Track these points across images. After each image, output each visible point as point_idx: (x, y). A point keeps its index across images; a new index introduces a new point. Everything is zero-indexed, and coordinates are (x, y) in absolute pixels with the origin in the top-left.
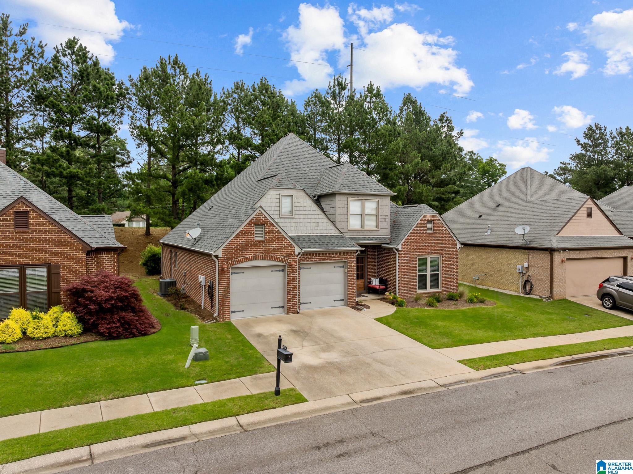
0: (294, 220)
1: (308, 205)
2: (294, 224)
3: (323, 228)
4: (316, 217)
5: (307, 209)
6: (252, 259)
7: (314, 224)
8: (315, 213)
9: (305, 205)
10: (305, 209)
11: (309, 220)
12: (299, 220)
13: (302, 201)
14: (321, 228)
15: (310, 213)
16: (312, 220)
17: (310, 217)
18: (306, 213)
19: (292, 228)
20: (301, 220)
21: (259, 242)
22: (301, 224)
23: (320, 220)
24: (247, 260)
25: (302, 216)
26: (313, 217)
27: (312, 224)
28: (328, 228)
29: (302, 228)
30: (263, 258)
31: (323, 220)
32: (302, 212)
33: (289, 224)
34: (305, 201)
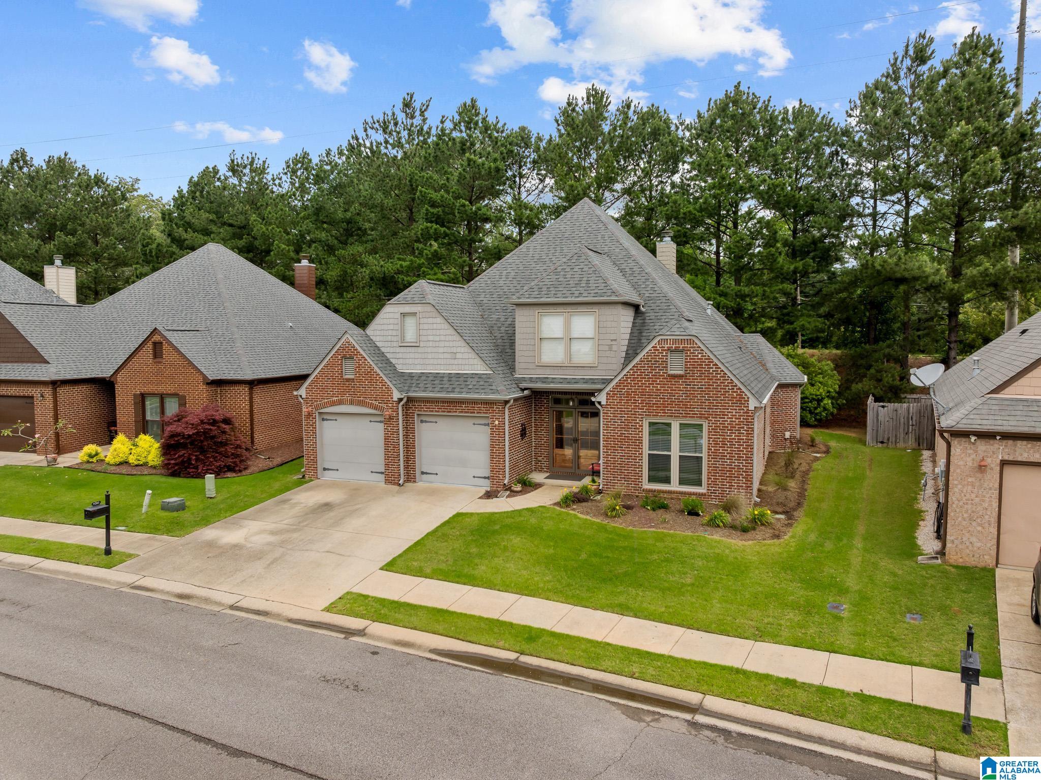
0: (419, 350)
1: (439, 326)
2: (420, 356)
3: (464, 362)
4: (451, 344)
5: (438, 332)
6: (340, 403)
7: (448, 356)
8: (450, 338)
9: (435, 326)
10: (434, 332)
11: (441, 350)
12: (426, 350)
13: (430, 321)
14: (460, 362)
15: (443, 338)
16: (446, 350)
17: (442, 344)
18: (437, 338)
19: (416, 362)
20: (429, 350)
21: (348, 380)
22: (430, 356)
23: (459, 350)
24: (333, 404)
25: (431, 344)
26: (447, 344)
27: (446, 356)
28: (471, 361)
29: (431, 361)
30: (351, 403)
31: (463, 350)
32: (431, 338)
33: (412, 355)
34: (435, 320)
